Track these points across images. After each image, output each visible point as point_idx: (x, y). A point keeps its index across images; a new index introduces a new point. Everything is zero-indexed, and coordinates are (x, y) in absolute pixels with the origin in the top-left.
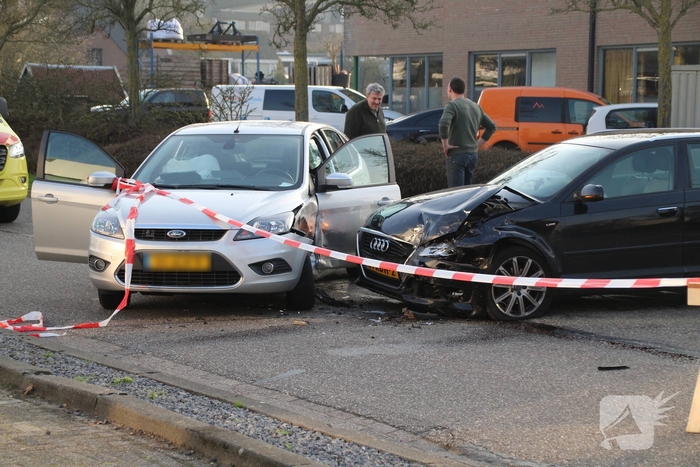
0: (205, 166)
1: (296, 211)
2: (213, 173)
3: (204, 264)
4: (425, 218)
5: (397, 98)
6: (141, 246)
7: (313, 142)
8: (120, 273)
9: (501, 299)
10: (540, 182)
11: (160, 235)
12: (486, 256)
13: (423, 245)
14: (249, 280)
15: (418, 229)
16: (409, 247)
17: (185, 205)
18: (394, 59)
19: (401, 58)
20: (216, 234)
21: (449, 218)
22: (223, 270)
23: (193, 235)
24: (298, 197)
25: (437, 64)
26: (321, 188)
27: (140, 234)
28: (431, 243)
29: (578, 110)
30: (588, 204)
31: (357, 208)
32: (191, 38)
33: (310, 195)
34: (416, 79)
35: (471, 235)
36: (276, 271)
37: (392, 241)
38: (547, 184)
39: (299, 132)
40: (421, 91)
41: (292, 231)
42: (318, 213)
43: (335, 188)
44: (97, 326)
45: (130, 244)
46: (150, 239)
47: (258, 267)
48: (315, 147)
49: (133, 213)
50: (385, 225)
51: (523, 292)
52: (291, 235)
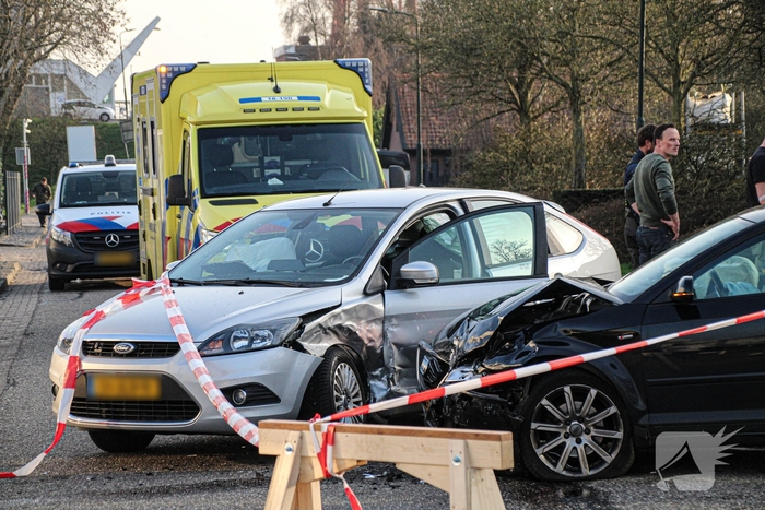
3: (152, 391)
6: (89, 364)
9: (549, 447)
11: (107, 349)
13: (456, 364)
16: (448, 368)
20: (170, 349)
21: (483, 326)
22: (177, 401)
23: (144, 350)
27: (88, 348)
33: (366, 294)
35: (505, 351)
36: (252, 401)
41: (287, 344)
42: (384, 320)
43: (412, 283)
44: (10, 476)
46: (98, 355)
51: (586, 439)
52: (281, 351)
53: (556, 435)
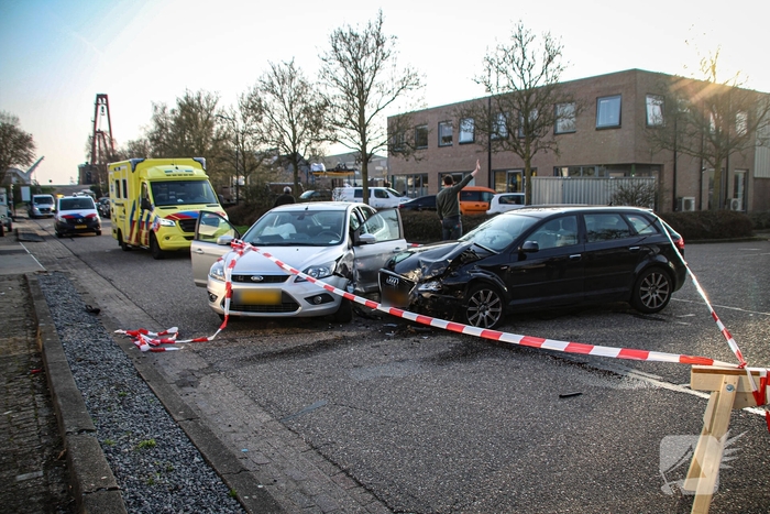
0: (286, 231)
1: (337, 260)
2: (291, 235)
3: (273, 299)
4: (422, 264)
5: (410, 192)
6: (235, 286)
7: (354, 215)
8: (223, 303)
10: (494, 238)
11: (247, 279)
12: (462, 290)
13: (421, 282)
14: (305, 308)
15: (417, 272)
16: (412, 283)
17: (265, 258)
18: (408, 176)
19: (411, 176)
20: (283, 278)
21: (438, 265)
22: (288, 302)
23: (267, 279)
24: (340, 251)
25: (425, 179)
26: (356, 243)
27: (235, 278)
28: (427, 281)
29: (486, 196)
30: (527, 254)
31: (380, 255)
32: (328, 170)
33: (349, 248)
34: (417, 185)
35: (452, 276)
36: (323, 302)
37: (400, 279)
38: (498, 240)
39: (344, 208)
40: (420, 189)
41: (335, 274)
42: (355, 260)
43: (365, 243)
44: (206, 340)
45: (228, 284)
46: (241, 281)
47: (312, 300)
48: (355, 217)
49: (233, 264)
50: (396, 266)
51: (487, 313)
52: (333, 277)
53: (475, 312)
